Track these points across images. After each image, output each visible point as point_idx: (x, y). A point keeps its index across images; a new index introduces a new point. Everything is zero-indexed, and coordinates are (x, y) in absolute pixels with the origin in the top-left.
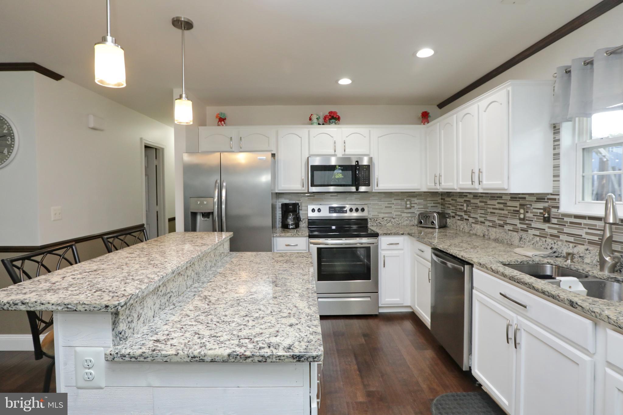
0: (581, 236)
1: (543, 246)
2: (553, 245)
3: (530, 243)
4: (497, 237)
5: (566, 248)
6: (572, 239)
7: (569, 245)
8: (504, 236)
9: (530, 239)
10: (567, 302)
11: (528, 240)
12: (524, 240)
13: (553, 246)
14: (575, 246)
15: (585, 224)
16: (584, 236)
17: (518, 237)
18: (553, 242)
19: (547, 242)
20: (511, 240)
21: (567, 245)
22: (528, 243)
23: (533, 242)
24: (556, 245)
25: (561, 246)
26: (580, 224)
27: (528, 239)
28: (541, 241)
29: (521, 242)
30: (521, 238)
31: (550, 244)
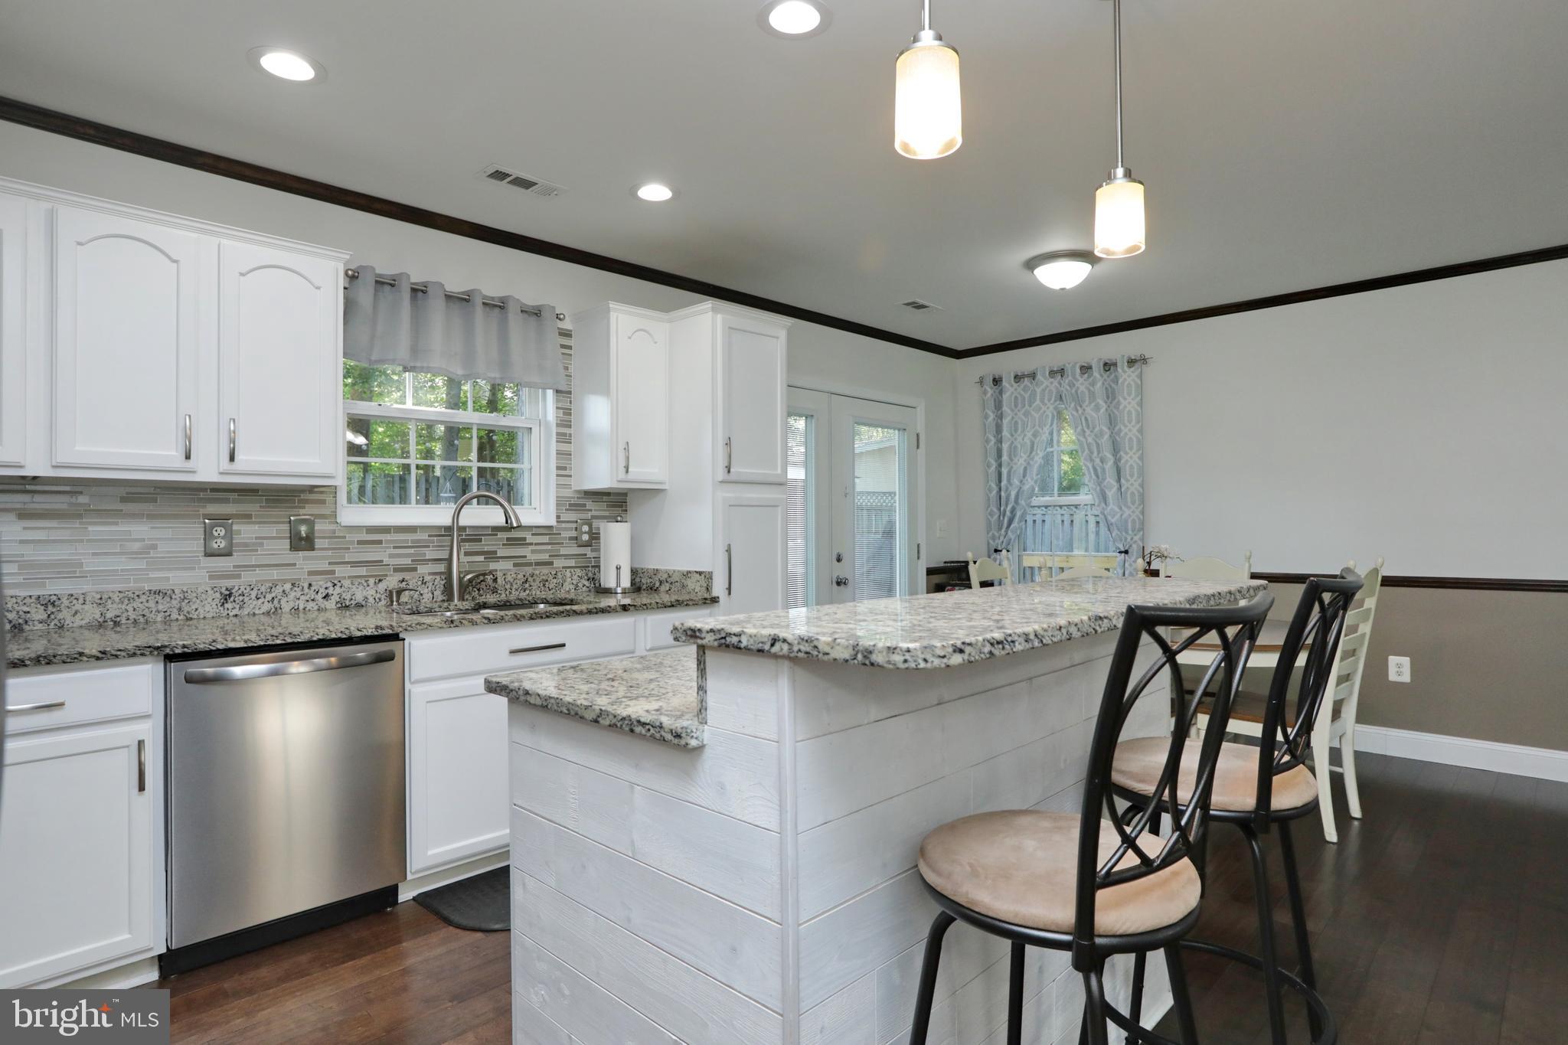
0: (382, 561)
1: (302, 597)
2: (332, 588)
3: (261, 601)
4: (109, 615)
5: (361, 587)
6: (363, 571)
7: (366, 581)
8: (152, 604)
9: (263, 589)
10: (619, 609)
11: (253, 596)
12: (241, 598)
13: (330, 591)
14: (380, 581)
15: (388, 542)
16: (386, 560)
17: (218, 595)
18: (329, 584)
19: (313, 588)
20: (186, 609)
21: (363, 582)
22: (255, 602)
23: (269, 597)
24: (337, 588)
25: (350, 586)
26: (380, 542)
27: (254, 594)
28: (296, 589)
29: (228, 605)
30: (230, 595)
31: (322, 590)
